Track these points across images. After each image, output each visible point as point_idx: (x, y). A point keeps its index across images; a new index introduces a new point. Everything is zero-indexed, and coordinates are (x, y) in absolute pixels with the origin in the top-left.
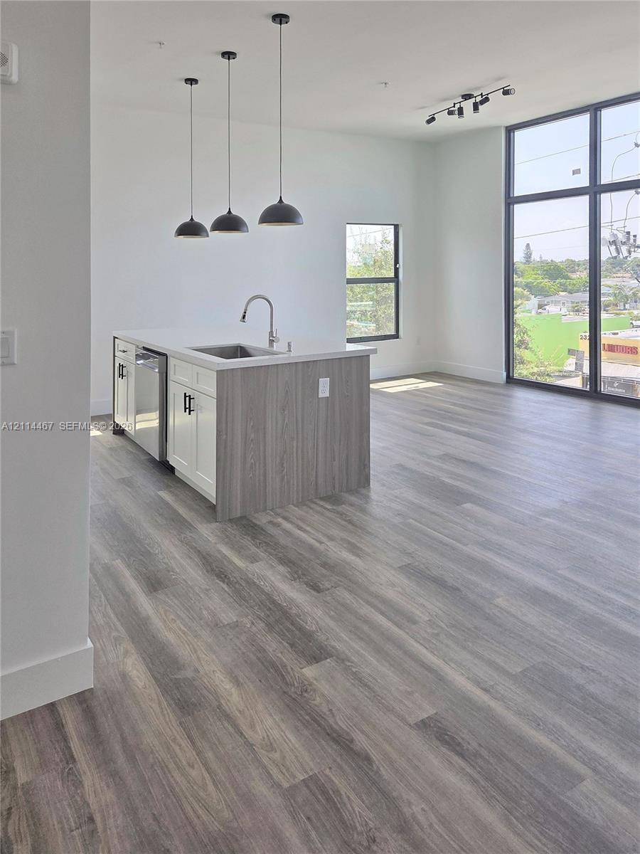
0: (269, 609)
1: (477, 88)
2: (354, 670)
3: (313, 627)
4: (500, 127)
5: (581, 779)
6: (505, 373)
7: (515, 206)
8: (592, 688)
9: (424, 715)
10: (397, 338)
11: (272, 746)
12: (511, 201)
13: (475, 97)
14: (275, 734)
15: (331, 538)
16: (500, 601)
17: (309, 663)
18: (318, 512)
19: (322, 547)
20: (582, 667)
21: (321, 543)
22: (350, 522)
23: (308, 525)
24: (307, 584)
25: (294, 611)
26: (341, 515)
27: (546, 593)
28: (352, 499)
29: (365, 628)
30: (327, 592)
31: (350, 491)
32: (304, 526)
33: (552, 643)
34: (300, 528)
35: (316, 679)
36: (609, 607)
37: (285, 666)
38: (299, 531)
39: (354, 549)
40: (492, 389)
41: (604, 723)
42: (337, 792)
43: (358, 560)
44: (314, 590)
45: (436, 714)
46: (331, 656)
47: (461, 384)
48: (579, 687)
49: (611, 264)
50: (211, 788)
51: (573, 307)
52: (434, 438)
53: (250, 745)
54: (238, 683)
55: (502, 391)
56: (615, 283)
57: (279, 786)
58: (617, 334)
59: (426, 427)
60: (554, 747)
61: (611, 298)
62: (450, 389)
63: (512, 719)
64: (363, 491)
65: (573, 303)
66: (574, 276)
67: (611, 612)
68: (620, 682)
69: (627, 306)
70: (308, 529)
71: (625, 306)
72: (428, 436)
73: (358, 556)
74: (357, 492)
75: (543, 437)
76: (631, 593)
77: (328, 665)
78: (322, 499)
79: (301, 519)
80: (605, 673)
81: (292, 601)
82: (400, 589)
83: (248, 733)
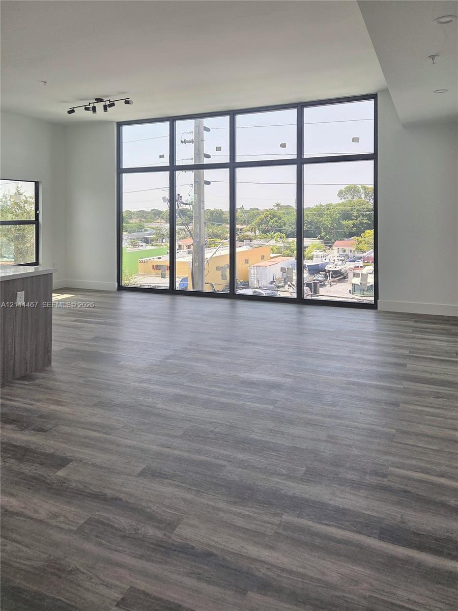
0: (13, 451)
1: (108, 96)
2: (90, 463)
3: (52, 451)
4: (114, 122)
5: (225, 466)
6: (117, 284)
7: (123, 174)
8: (217, 430)
9: (140, 469)
10: (38, 265)
11: (55, 516)
12: (120, 171)
13: (105, 101)
14: (54, 509)
15: (38, 401)
16: (159, 406)
17: (59, 469)
18: (19, 388)
19: (34, 407)
20: (210, 423)
21: (32, 405)
22: (47, 388)
23: (14, 397)
24: (34, 430)
25: (33, 446)
26: (39, 385)
27: (182, 396)
28: (42, 374)
29: (87, 441)
30: (51, 430)
31: (37, 370)
32: (14, 399)
33: (193, 417)
34: (11, 400)
35: (67, 475)
36: (213, 394)
37: (43, 476)
38: (11, 402)
39: (58, 403)
40: (111, 295)
41: (226, 442)
42: (108, 519)
43: (64, 408)
44: (41, 431)
45: (147, 466)
46: (71, 461)
47: (87, 293)
48: (212, 432)
49: (153, 214)
50: (25, 549)
51: (132, 242)
52: (83, 329)
53: (41, 521)
54: (12, 495)
55: (117, 296)
56: (156, 226)
57: (71, 531)
58: (161, 258)
59: (74, 323)
60: (208, 459)
61: (155, 236)
62: (80, 297)
63: (186, 455)
64: (48, 368)
65: (131, 239)
66: (131, 221)
67: (214, 396)
68: (228, 424)
69: (164, 240)
70: (17, 399)
71: (162, 241)
72: (79, 328)
73: (62, 405)
74: (44, 370)
75: (151, 318)
76: (221, 385)
77: (71, 466)
78: (18, 379)
79: (9, 395)
80: (221, 422)
81: (28, 442)
82: (100, 416)
83: (35, 516)
